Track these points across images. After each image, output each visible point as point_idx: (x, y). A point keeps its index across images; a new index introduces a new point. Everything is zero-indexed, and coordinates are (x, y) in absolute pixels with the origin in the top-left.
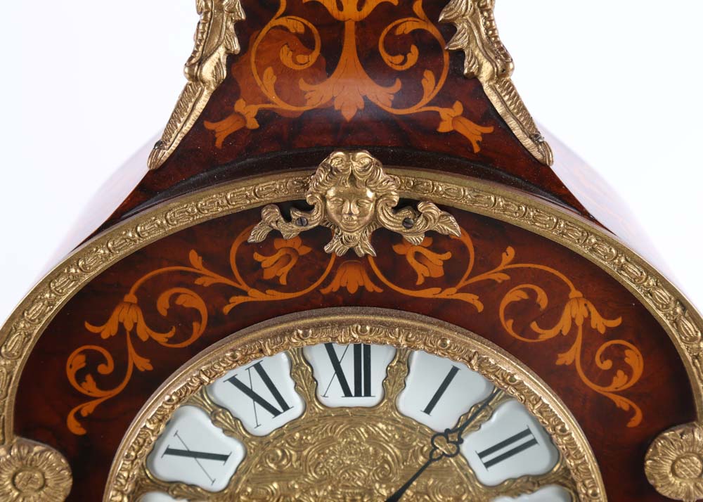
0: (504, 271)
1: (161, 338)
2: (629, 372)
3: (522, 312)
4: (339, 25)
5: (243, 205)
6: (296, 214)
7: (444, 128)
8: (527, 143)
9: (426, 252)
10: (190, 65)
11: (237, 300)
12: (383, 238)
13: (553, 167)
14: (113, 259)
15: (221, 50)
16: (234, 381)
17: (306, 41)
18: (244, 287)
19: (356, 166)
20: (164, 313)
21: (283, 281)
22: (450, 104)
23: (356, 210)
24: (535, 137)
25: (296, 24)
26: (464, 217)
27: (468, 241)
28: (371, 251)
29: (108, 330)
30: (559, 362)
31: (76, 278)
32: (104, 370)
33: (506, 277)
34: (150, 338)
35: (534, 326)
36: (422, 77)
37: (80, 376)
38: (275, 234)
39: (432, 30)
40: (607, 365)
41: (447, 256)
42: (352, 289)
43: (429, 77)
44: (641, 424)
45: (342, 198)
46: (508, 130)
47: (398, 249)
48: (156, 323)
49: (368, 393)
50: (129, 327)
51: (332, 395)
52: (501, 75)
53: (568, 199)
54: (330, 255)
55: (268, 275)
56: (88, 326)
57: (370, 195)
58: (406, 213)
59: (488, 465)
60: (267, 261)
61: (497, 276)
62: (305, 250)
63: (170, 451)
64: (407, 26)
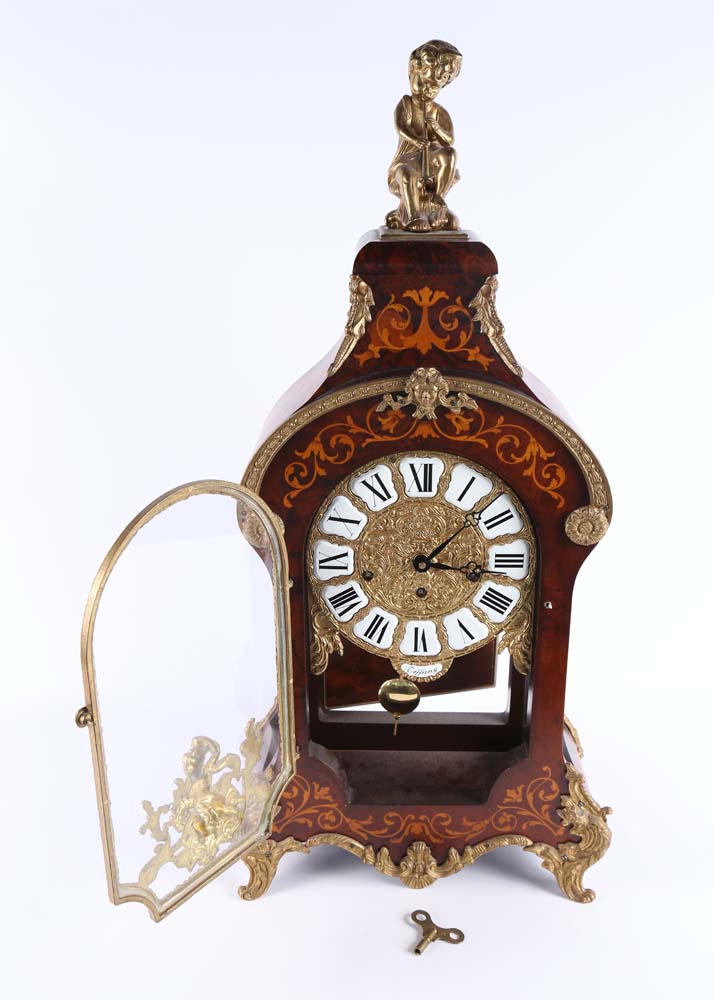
0: (499, 428)
1: (331, 459)
2: (558, 479)
3: (508, 448)
4: (420, 308)
5: (375, 393)
6: (400, 398)
7: (470, 359)
8: (511, 366)
9: (461, 418)
10: (348, 327)
11: (369, 440)
12: (441, 411)
13: (523, 379)
14: (311, 419)
15: (363, 320)
16: (364, 482)
17: (404, 316)
18: (373, 434)
19: (429, 374)
20: (333, 447)
21: (392, 431)
22: (473, 347)
23: (429, 396)
24: (515, 364)
25: (399, 308)
26: (480, 400)
27: (481, 412)
28: (435, 417)
29: (306, 455)
30: (525, 474)
31: (293, 428)
32: (303, 475)
33: (499, 431)
34: (326, 460)
35: (513, 456)
36: (459, 334)
37: (291, 478)
38: (389, 408)
39: (466, 311)
40: (548, 476)
41: (471, 420)
42: (425, 436)
43: (463, 333)
44: (564, 507)
45: (422, 390)
46: (502, 361)
47: (448, 416)
48: (329, 451)
49: (430, 490)
50: (316, 453)
51: (412, 491)
52: (499, 334)
53: (529, 393)
54: (414, 419)
55: (384, 428)
56: (296, 453)
57: (436, 388)
58: (452, 398)
59: (489, 528)
60: (384, 422)
61: (495, 430)
62: (403, 416)
63: (331, 518)
64: (453, 309)
